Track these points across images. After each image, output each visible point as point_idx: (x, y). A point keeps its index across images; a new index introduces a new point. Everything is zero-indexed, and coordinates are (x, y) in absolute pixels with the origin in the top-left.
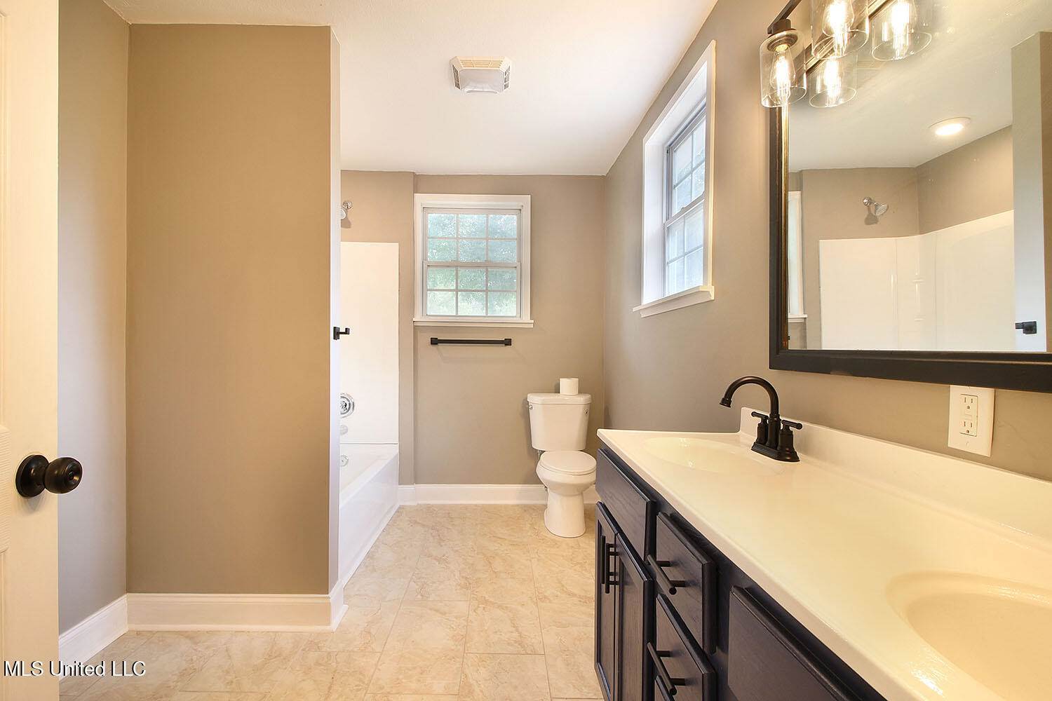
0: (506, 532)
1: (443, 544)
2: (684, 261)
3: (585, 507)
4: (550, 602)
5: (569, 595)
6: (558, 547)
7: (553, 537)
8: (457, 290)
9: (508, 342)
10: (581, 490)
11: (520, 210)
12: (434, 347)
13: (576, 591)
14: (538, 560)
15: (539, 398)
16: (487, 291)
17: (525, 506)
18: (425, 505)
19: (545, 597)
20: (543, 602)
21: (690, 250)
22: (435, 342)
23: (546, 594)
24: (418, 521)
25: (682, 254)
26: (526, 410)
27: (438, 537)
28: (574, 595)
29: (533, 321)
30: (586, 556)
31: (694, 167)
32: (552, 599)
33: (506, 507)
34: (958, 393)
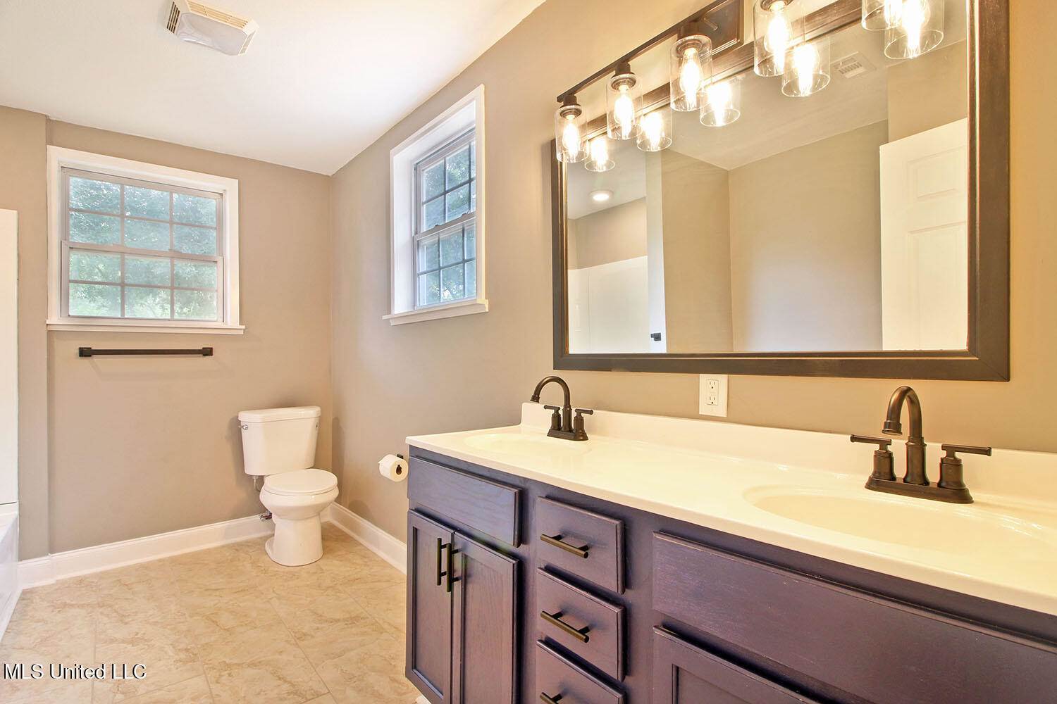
0: (221, 580)
1: (127, 620)
2: (440, 274)
3: (322, 527)
4: (312, 637)
5: (331, 622)
6: (298, 579)
7: (287, 569)
8: (123, 285)
9: (207, 352)
10: (318, 510)
11: (222, 194)
12: (86, 361)
13: (337, 616)
14: (279, 599)
15: (258, 415)
16: (172, 288)
17: (234, 545)
18: (70, 579)
19: (305, 635)
20: (303, 640)
21: (445, 265)
22: (85, 353)
23: (304, 631)
24: (68, 602)
25: (437, 267)
26: (236, 430)
27: (115, 614)
28: (338, 621)
29: (243, 327)
30: (333, 578)
31: (447, 189)
32: (313, 633)
33: (208, 552)
34: (705, 380)
